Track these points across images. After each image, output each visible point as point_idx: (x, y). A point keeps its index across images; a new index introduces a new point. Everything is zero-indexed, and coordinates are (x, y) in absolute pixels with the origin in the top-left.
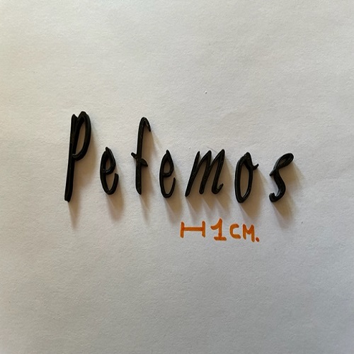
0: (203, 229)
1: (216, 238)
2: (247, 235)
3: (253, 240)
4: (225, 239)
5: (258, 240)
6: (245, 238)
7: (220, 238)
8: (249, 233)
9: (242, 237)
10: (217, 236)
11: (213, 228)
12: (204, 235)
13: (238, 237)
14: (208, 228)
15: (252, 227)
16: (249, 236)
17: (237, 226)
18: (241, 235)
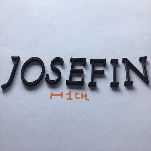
0: (61, 95)
1: (68, 99)
2: (83, 98)
3: (86, 100)
4: (72, 99)
5: (88, 100)
6: (82, 99)
7: (70, 99)
8: (84, 96)
9: (81, 98)
10: (68, 98)
11: (67, 94)
12: (62, 98)
13: (79, 98)
14: (64, 95)
15: (86, 94)
16: (84, 98)
17: (79, 94)
18: (80, 97)
